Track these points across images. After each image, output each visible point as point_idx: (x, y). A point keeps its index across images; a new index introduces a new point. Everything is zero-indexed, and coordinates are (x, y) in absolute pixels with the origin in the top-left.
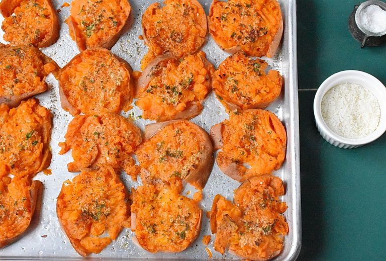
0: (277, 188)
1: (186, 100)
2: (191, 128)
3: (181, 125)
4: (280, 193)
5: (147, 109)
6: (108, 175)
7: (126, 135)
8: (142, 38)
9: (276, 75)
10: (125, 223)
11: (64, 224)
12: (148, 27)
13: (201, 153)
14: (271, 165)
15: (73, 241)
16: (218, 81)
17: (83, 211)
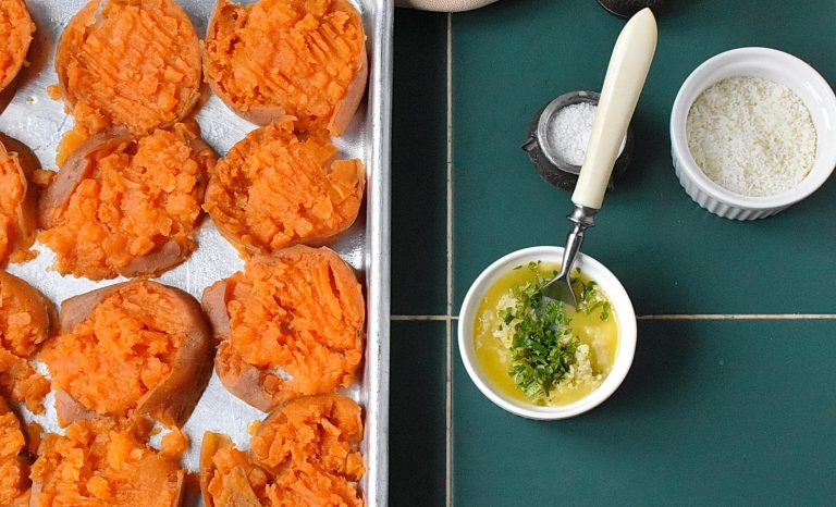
1: (151, 231)
4: (352, 436)
10: (18, 504)
12: (72, 72)
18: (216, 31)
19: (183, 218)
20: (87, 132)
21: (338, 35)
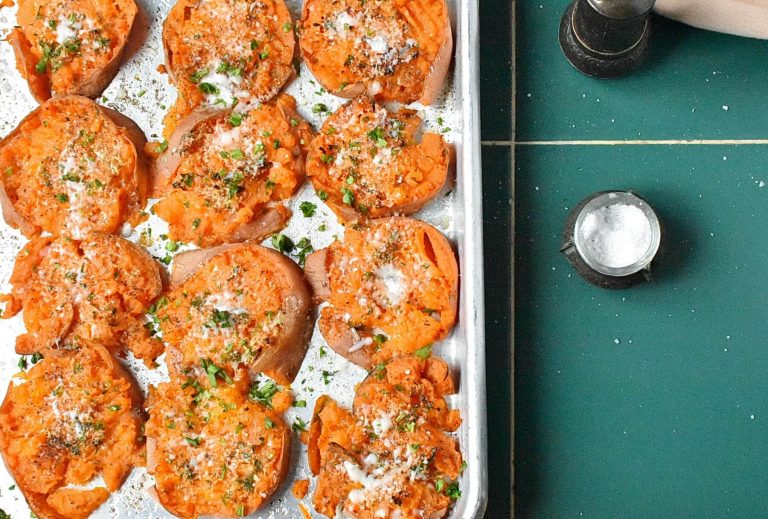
0: (439, 381)
1: (254, 201)
2: (262, 261)
3: (243, 255)
4: (447, 391)
5: (175, 221)
6: (97, 361)
7: (129, 278)
8: (162, 69)
9: (438, 143)
10: (135, 459)
11: (12, 464)
12: (174, 47)
13: (284, 313)
14: (428, 334)
15: (30, 498)
16: (318, 159)
17: (49, 436)
19: (283, 186)
21: (424, 11)
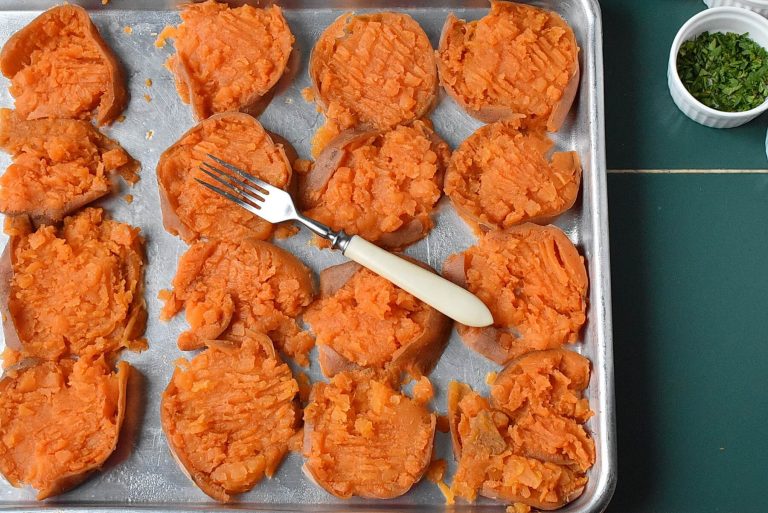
1: (399, 211)
4: (579, 385)
6: (260, 353)
11: (179, 445)
18: (448, 43)
19: (425, 200)
20: (339, 128)
21: (554, 47)
